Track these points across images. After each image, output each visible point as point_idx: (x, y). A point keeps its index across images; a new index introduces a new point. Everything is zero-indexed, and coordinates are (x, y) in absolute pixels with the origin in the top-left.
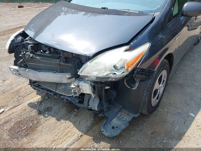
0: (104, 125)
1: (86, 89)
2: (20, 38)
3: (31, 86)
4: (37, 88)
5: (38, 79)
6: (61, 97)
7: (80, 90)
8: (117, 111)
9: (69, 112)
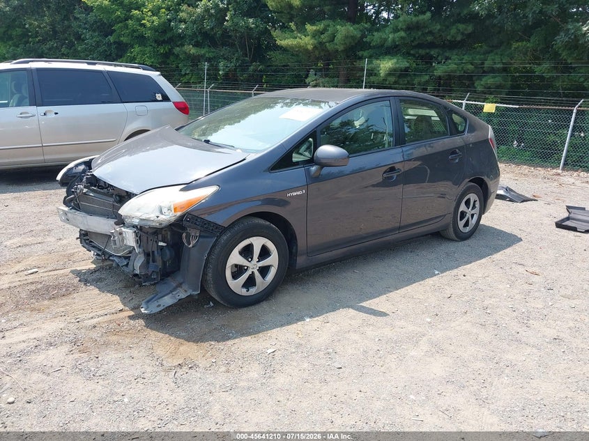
0: (148, 302)
1: (130, 238)
2: (82, 167)
3: (81, 243)
4: (87, 246)
5: (87, 227)
6: (111, 258)
7: (123, 240)
8: (175, 285)
9: (125, 287)
